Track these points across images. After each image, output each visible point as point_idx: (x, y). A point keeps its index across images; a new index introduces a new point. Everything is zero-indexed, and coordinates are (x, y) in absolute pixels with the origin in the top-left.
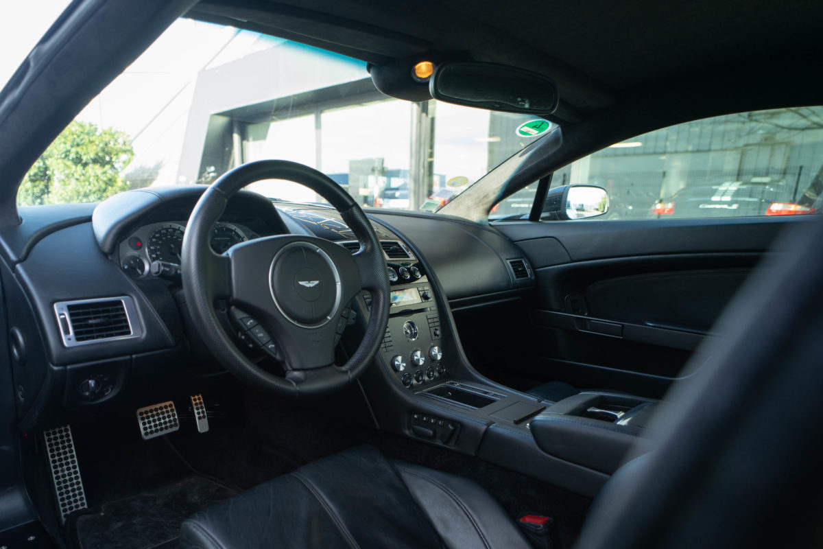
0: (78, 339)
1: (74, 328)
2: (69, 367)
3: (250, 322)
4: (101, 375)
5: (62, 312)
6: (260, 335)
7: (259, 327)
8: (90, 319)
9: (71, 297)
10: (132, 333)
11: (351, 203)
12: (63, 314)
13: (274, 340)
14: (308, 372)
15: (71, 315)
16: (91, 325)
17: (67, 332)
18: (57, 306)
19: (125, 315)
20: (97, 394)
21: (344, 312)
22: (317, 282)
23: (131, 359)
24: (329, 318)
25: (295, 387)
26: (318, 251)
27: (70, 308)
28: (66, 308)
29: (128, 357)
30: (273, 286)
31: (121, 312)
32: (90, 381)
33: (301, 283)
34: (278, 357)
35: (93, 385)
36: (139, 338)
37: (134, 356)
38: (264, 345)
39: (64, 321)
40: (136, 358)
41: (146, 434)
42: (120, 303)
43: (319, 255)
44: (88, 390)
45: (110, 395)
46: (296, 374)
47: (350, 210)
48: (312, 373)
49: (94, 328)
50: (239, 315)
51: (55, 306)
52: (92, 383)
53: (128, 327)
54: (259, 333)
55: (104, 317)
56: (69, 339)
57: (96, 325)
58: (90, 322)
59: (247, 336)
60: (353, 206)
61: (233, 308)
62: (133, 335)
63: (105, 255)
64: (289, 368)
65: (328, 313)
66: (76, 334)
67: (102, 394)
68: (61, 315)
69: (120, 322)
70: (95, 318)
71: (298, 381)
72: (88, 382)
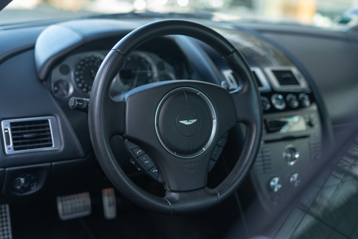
0: (15, 149)
1: (14, 139)
2: (7, 169)
3: (139, 152)
4: (30, 175)
5: (6, 128)
6: (147, 161)
7: (146, 155)
8: (25, 133)
9: (13, 116)
10: (53, 146)
11: (231, 50)
12: (7, 129)
13: (157, 166)
14: (182, 194)
15: (12, 130)
16: (26, 139)
17: (8, 143)
18: (3, 122)
19: (49, 131)
20: (25, 189)
21: (219, 142)
22: (195, 121)
23: (51, 165)
24: (204, 149)
25: (170, 206)
26: (199, 93)
27: (12, 124)
28: (9, 125)
29: (49, 164)
30: (157, 125)
31: (47, 129)
32: (21, 179)
33: (181, 122)
34: (160, 180)
35: (23, 182)
36: (58, 150)
37: (53, 164)
38: (149, 170)
39: (7, 134)
40: (55, 165)
41: (64, 214)
42: (47, 121)
43: (200, 97)
44: (20, 185)
45: (35, 189)
46: (173, 194)
47: (231, 55)
48: (185, 195)
49: (27, 141)
50: (130, 146)
51: (2, 122)
52: (22, 180)
53: (51, 140)
54: (145, 160)
55: (35, 132)
56: (9, 149)
57: (29, 138)
58: (25, 136)
59: (136, 162)
60: (233, 52)
61: (126, 140)
62: (55, 147)
63: (41, 81)
64: (168, 189)
65: (204, 145)
66: (14, 144)
67: (29, 189)
68: (5, 129)
69: (46, 136)
70: (28, 133)
71: (173, 201)
72: (20, 179)
